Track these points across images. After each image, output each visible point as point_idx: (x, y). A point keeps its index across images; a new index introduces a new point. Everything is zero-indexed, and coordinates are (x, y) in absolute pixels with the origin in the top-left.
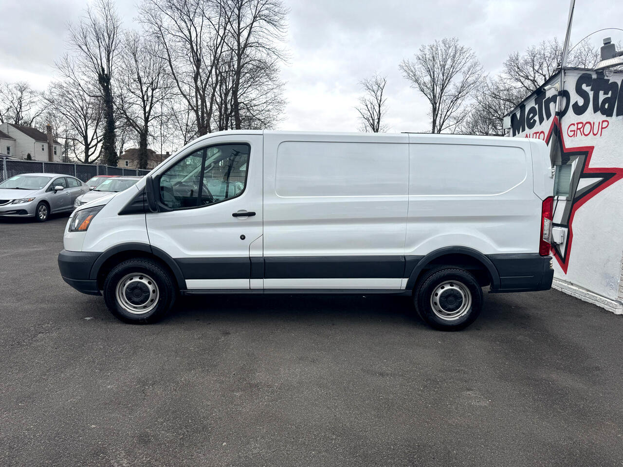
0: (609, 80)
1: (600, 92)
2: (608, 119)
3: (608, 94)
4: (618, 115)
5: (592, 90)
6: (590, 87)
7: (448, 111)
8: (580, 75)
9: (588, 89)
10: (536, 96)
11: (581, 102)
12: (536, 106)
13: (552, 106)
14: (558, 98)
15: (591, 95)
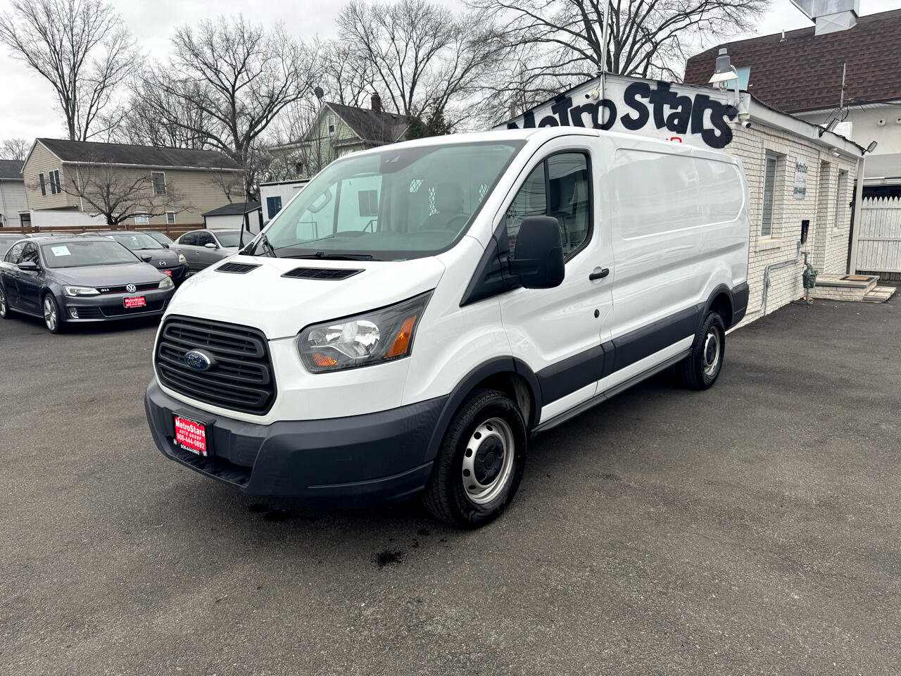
0: (676, 94)
1: (665, 105)
2: (680, 136)
3: (677, 109)
4: (693, 132)
5: (650, 102)
6: (648, 99)
7: (92, 106)
8: (631, 83)
9: (645, 101)
10: (554, 103)
11: (635, 115)
12: (555, 116)
13: (586, 117)
14: (601, 108)
15: (651, 108)
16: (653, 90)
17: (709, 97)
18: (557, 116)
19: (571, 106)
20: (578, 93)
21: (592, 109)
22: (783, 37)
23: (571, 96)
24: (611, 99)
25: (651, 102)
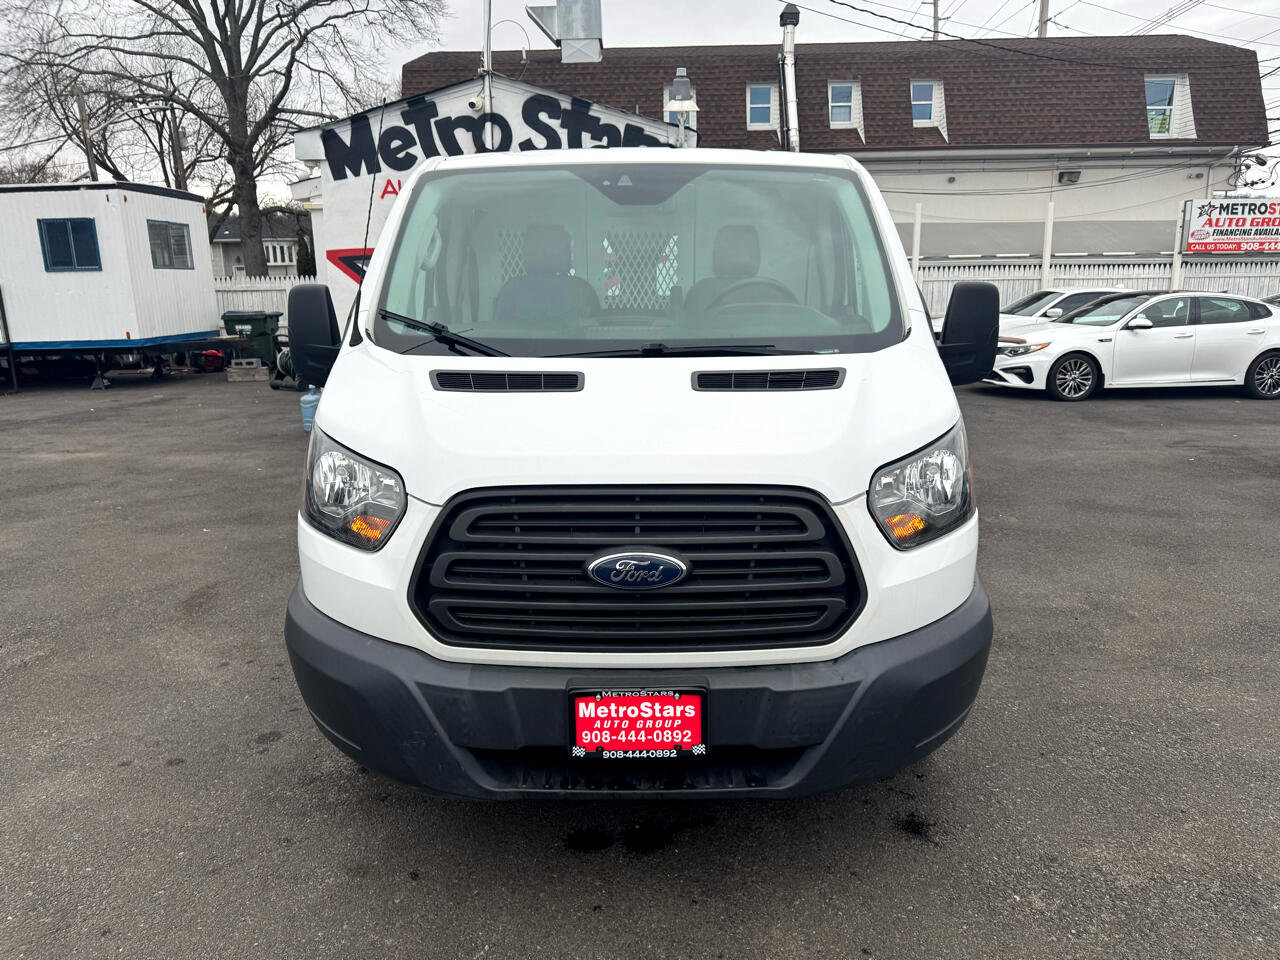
1: (583, 133)
6: (559, 122)
8: (532, 95)
10: (405, 106)
11: (540, 142)
12: (407, 127)
13: (463, 136)
14: (488, 125)
15: (563, 134)
16: (565, 110)
17: (643, 130)
18: (412, 129)
19: (437, 115)
20: (446, 98)
21: (474, 125)
22: (524, 57)
23: (436, 101)
24: (502, 114)
25: (563, 126)
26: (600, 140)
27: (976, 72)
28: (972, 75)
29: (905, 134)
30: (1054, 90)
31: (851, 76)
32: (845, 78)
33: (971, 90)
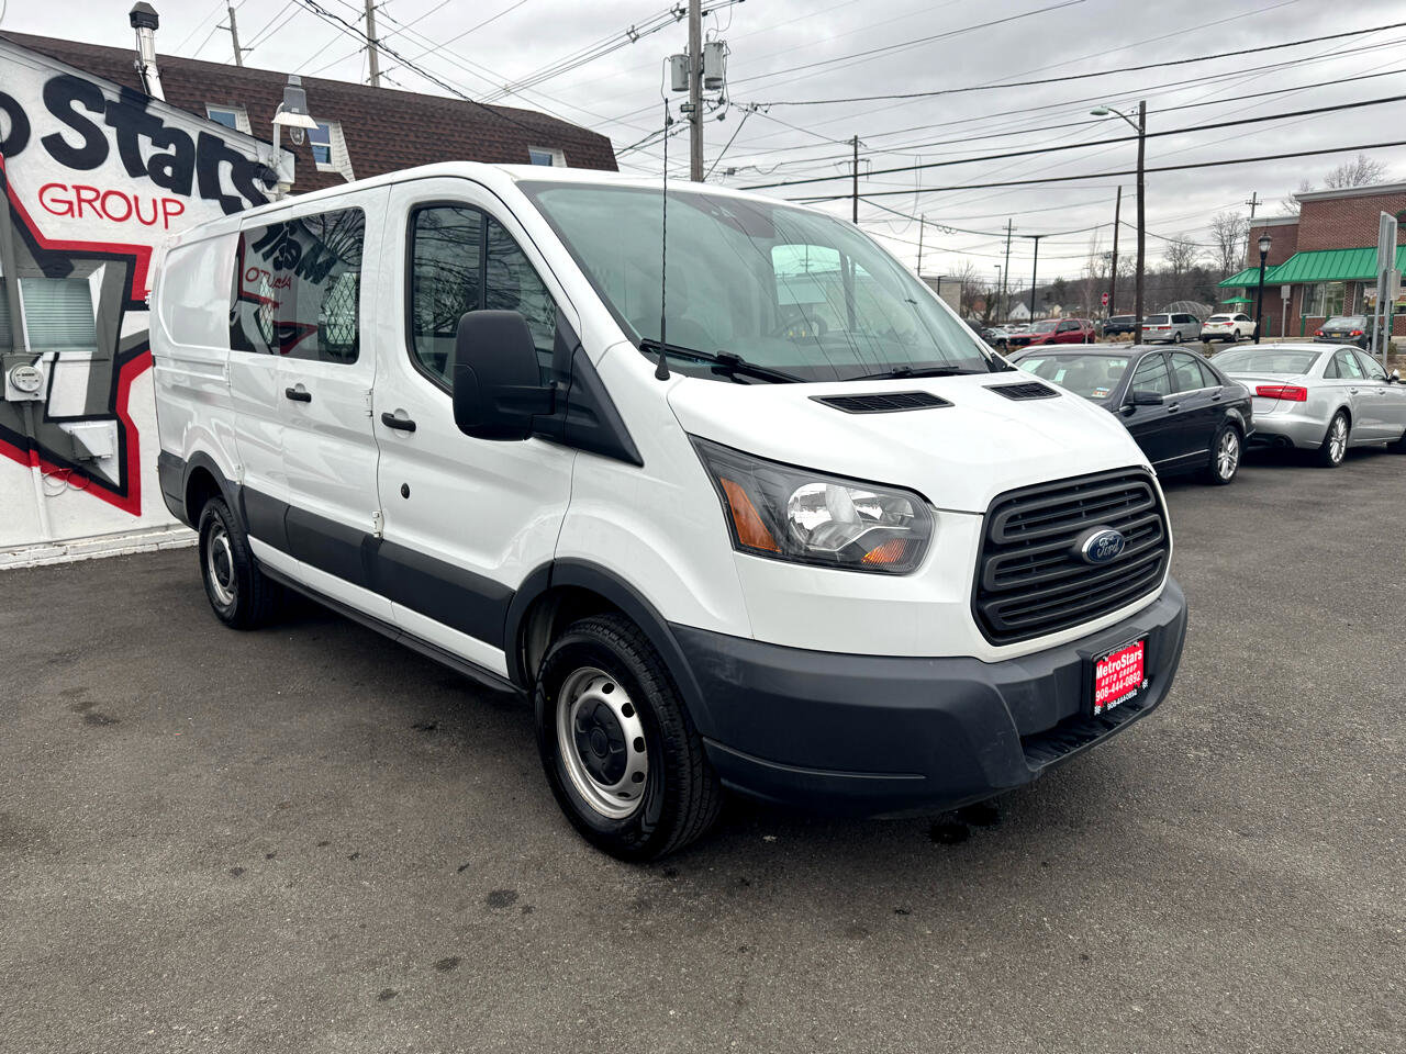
0: (161, 120)
1: (141, 137)
2: (179, 197)
3: (164, 147)
4: (204, 195)
6: (102, 116)
8: (59, 74)
9: (97, 118)
11: (76, 140)
15: (110, 133)
16: (111, 101)
17: (223, 142)
24: (12, 96)
25: (108, 122)
26: (166, 148)
27: (373, 120)
28: (370, 122)
29: (310, 177)
30: (451, 149)
31: (234, 102)
32: (226, 104)
33: (371, 138)
